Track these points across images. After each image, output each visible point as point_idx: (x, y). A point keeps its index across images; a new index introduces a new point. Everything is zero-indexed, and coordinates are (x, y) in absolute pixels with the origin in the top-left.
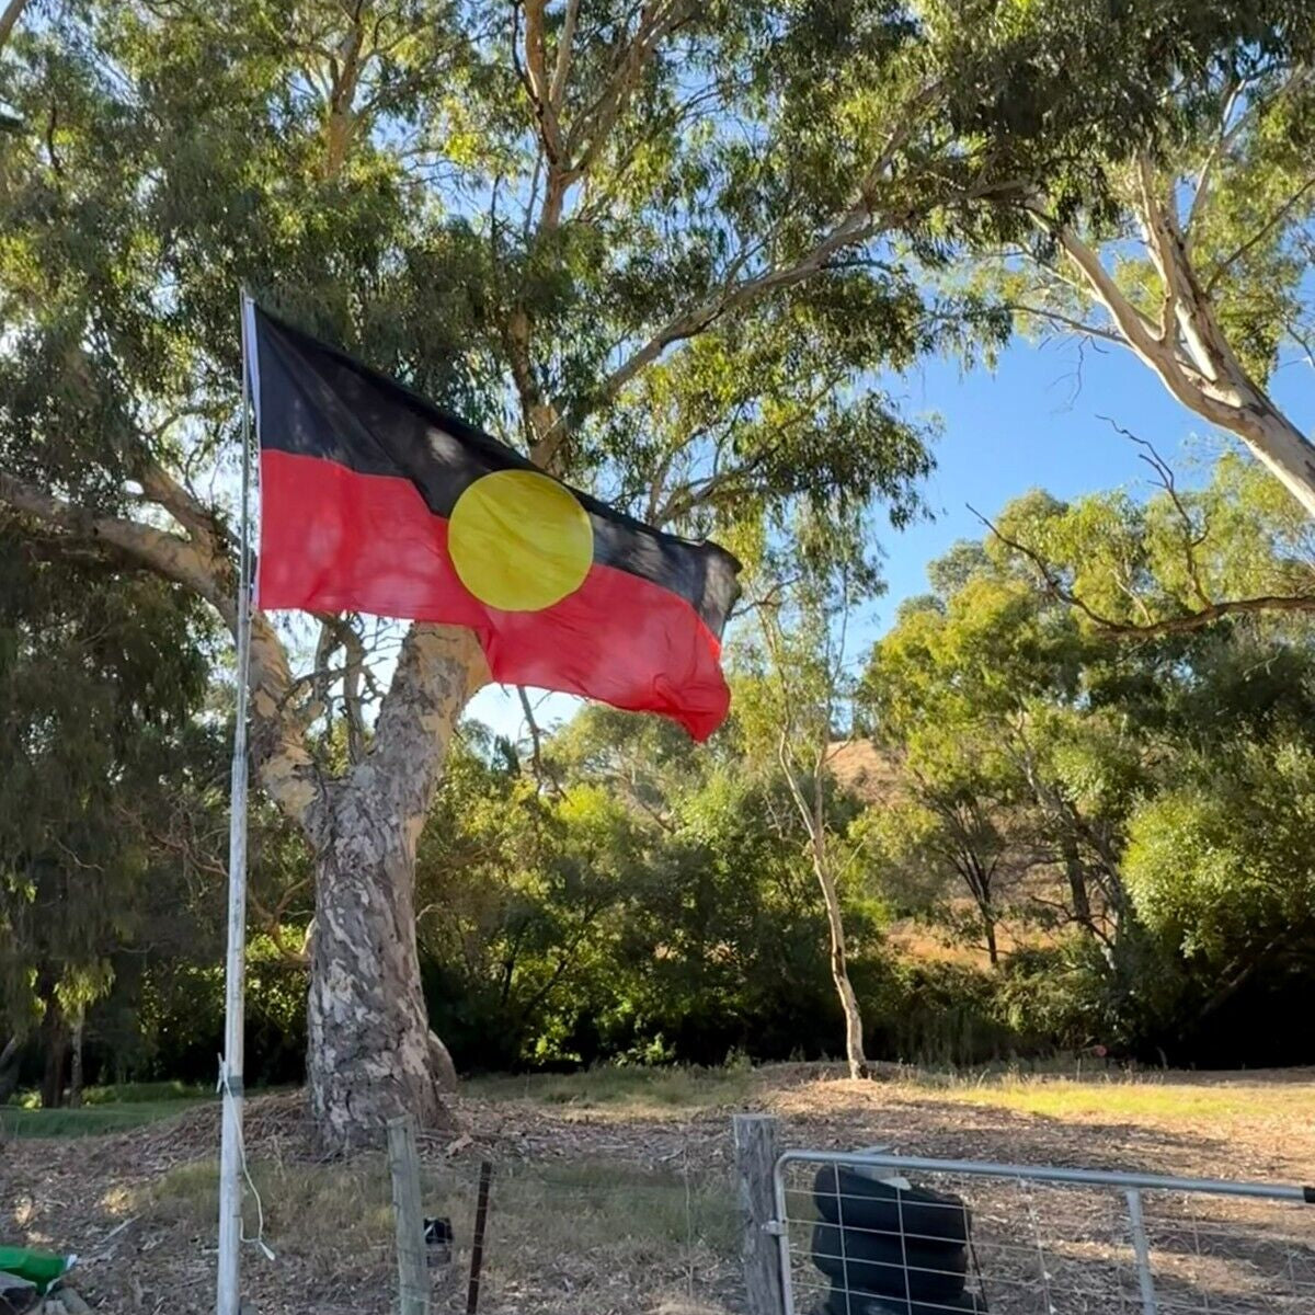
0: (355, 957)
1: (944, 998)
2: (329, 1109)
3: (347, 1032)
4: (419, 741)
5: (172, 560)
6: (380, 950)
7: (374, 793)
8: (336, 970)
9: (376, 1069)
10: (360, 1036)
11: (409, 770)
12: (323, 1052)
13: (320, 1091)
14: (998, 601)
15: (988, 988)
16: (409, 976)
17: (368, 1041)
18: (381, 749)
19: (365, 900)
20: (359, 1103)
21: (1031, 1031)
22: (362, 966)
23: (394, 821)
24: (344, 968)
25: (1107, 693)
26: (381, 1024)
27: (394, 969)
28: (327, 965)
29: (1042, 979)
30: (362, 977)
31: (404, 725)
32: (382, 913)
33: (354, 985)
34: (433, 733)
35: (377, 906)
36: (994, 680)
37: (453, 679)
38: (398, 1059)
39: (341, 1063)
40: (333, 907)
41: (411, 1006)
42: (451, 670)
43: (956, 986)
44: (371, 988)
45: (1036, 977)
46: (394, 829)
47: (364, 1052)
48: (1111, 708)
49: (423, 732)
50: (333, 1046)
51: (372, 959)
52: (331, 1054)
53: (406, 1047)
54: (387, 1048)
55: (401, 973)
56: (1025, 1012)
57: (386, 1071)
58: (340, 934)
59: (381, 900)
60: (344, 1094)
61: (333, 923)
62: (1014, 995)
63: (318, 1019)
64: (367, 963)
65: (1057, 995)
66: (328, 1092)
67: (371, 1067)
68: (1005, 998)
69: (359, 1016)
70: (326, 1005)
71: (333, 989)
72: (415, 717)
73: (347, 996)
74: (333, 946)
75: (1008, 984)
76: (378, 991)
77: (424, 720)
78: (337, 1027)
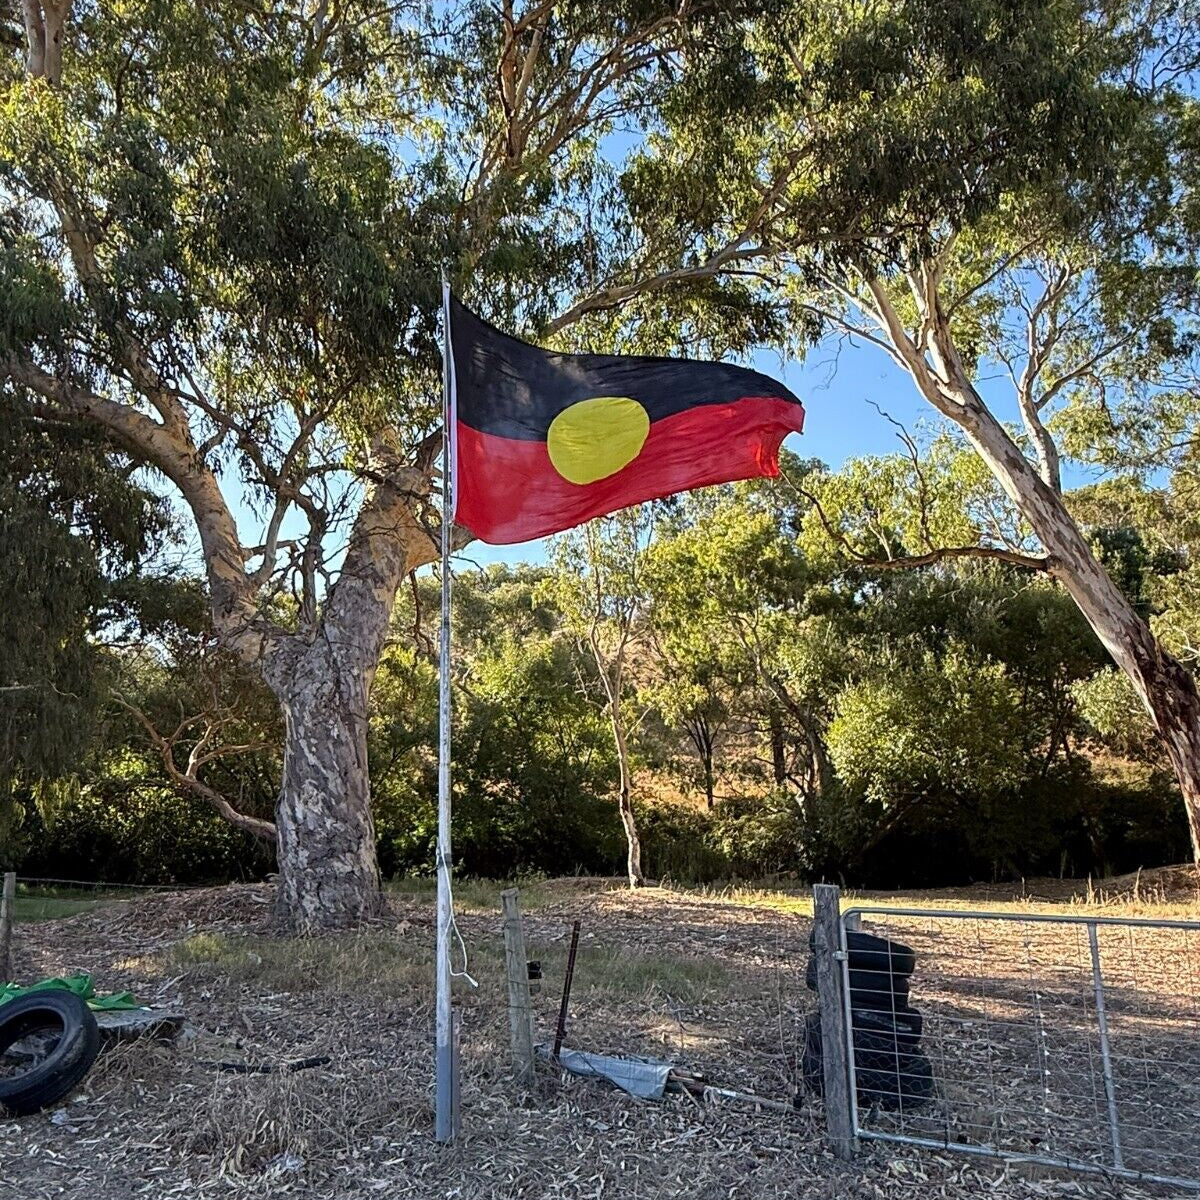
0: (326, 779)
1: (672, 832)
2: (301, 897)
3: (318, 837)
4: (373, 608)
5: (150, 439)
6: (345, 774)
7: (340, 649)
8: (308, 787)
9: (341, 867)
10: (329, 841)
11: (366, 632)
12: (296, 852)
13: (293, 883)
14: (754, 527)
15: (706, 826)
16: (365, 795)
17: (336, 845)
18: (342, 613)
19: (335, 733)
20: (327, 893)
21: (738, 859)
22: (331, 786)
23: (355, 672)
24: (315, 787)
25: (821, 606)
26: (346, 831)
27: (355, 788)
28: (300, 783)
29: (749, 820)
30: (331, 794)
31: (361, 595)
32: (347, 744)
33: (324, 801)
34: (383, 603)
35: (343, 739)
36: (740, 585)
37: (396, 561)
38: (358, 859)
39: (313, 862)
40: (306, 737)
41: (366, 819)
42: (395, 553)
43: (681, 823)
44: (338, 803)
45: (743, 818)
46: (356, 678)
47: (332, 854)
48: (822, 617)
49: (375, 602)
50: (306, 847)
51: (339, 781)
52: (304, 854)
53: (362, 851)
54: (351, 851)
55: (360, 793)
56: (734, 845)
57: (348, 869)
58: (312, 760)
59: (346, 735)
60: (315, 885)
61: (306, 750)
62: (726, 831)
63: (291, 826)
64: (335, 784)
65: (760, 833)
66: (301, 883)
67: (337, 864)
68: (719, 833)
69: (328, 825)
70: (300, 815)
71: (306, 803)
72: (370, 590)
73: (317, 809)
74: (306, 768)
75: (722, 823)
76: (343, 805)
77: (375, 592)
78: (310, 833)
